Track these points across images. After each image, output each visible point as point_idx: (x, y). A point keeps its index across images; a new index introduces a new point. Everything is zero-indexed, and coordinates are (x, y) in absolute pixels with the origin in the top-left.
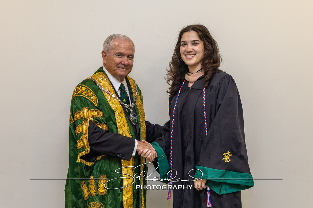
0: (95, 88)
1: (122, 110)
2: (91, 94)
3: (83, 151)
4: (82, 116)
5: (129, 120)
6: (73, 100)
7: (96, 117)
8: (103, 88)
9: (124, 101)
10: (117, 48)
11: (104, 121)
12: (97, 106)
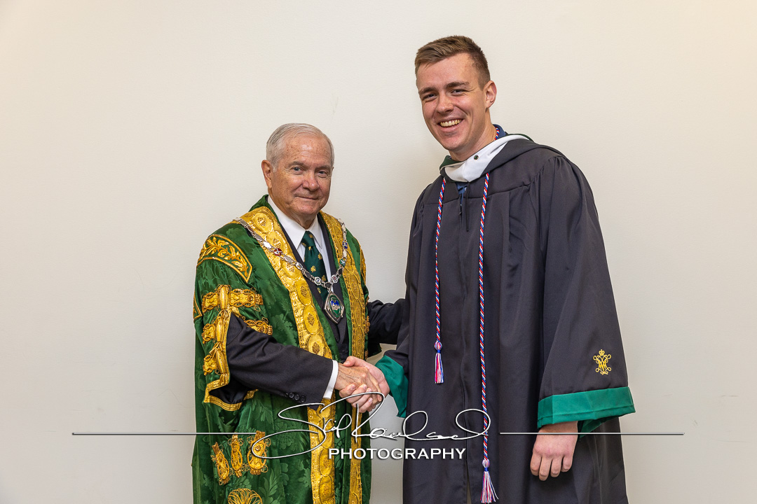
0: (246, 242)
1: (307, 288)
2: (237, 256)
3: (215, 379)
4: (215, 303)
5: (324, 311)
6: (199, 268)
7: (247, 306)
8: (264, 243)
9: (313, 269)
10: (292, 152)
11: (262, 315)
12: (249, 281)
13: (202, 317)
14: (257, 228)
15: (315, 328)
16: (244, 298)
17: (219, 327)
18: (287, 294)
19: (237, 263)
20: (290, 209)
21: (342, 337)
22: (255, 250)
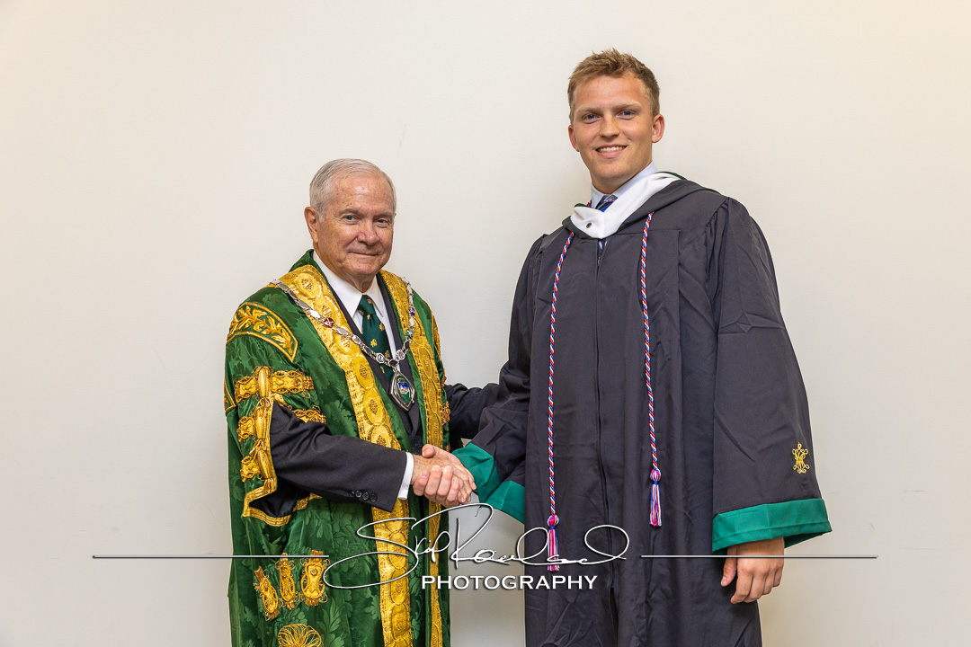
0: (289, 311)
1: (367, 367)
2: (277, 329)
3: (258, 486)
4: (253, 390)
5: (390, 396)
6: (230, 346)
7: (293, 391)
8: (311, 311)
9: (374, 343)
10: (343, 197)
11: (313, 403)
12: (294, 360)
13: (237, 408)
14: (301, 293)
15: (379, 417)
16: (288, 382)
17: (260, 421)
18: (342, 375)
19: (278, 338)
20: (343, 268)
21: (416, 427)
22: (300, 321)
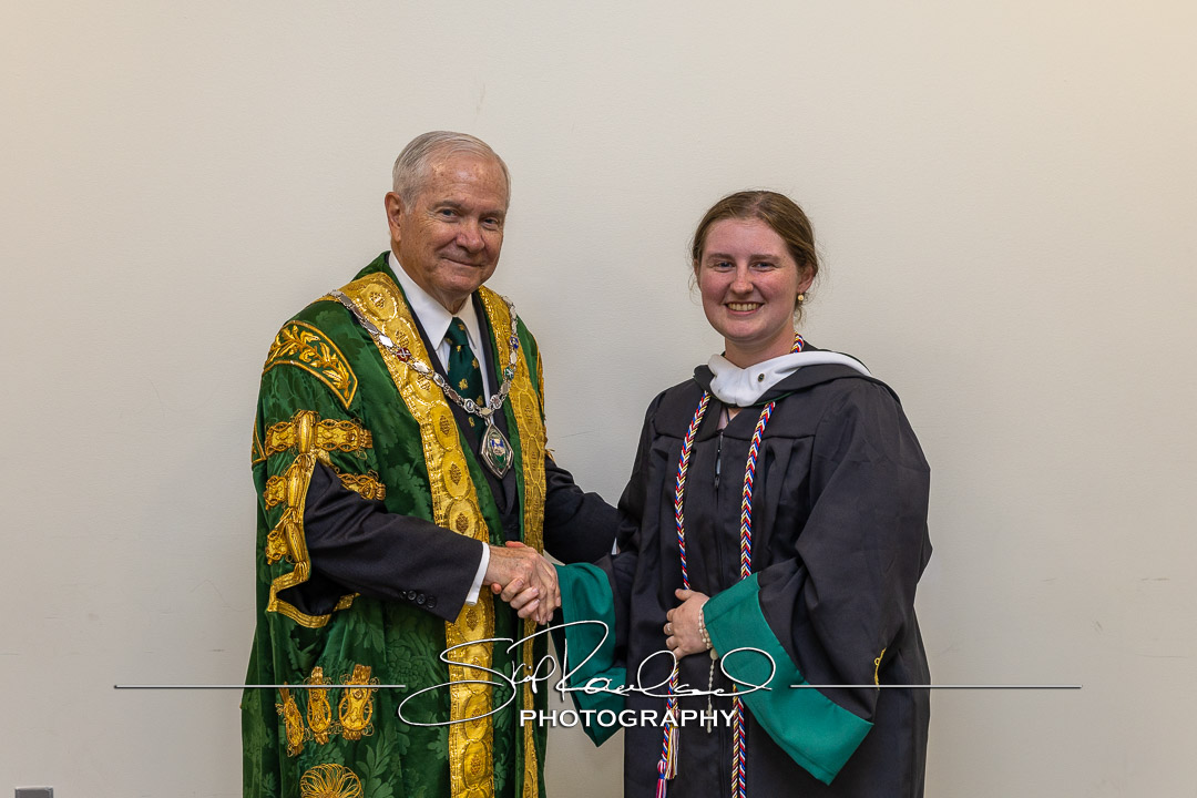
0: (350, 336)
2: (332, 362)
3: (287, 572)
4: (290, 442)
5: (480, 458)
6: (266, 377)
7: (343, 449)
8: (381, 337)
9: (463, 384)
10: (442, 183)
11: (369, 467)
12: (351, 406)
13: (267, 462)
14: (369, 311)
15: (462, 489)
16: (339, 436)
17: (294, 483)
18: (415, 429)
19: (332, 374)
21: (511, 503)
